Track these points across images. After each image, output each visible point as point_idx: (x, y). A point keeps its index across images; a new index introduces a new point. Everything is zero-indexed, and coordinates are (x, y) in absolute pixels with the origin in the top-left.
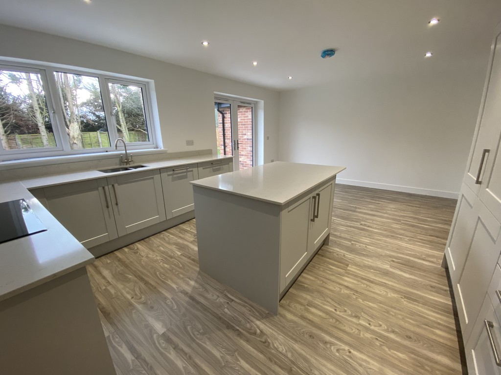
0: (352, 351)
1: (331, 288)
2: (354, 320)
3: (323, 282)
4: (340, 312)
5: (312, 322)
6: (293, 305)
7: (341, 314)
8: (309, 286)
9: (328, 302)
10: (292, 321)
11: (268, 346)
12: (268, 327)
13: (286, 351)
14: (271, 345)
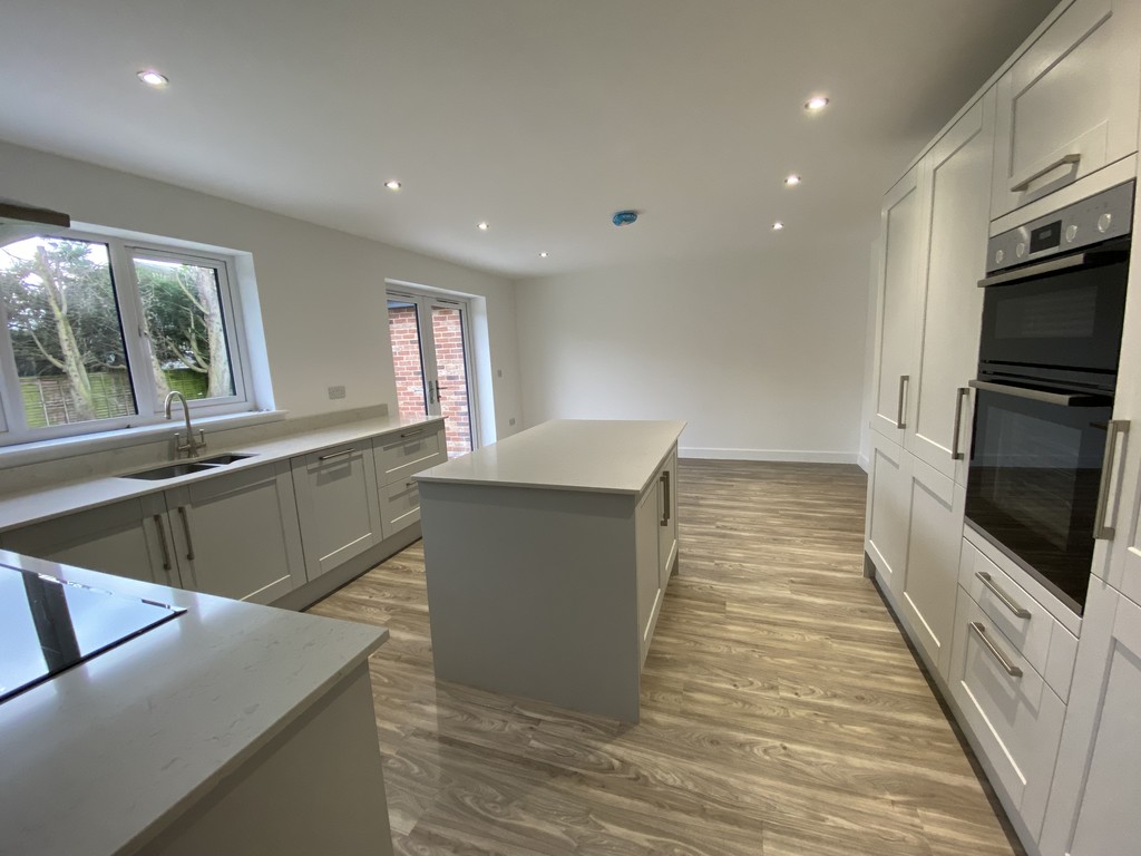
0: (787, 745)
1: (713, 649)
2: (772, 694)
3: (696, 642)
4: (744, 686)
5: (705, 716)
6: (660, 696)
7: (746, 690)
8: (675, 657)
9: (717, 675)
10: (670, 726)
11: (646, 782)
12: (632, 749)
13: (682, 782)
14: (651, 779)
